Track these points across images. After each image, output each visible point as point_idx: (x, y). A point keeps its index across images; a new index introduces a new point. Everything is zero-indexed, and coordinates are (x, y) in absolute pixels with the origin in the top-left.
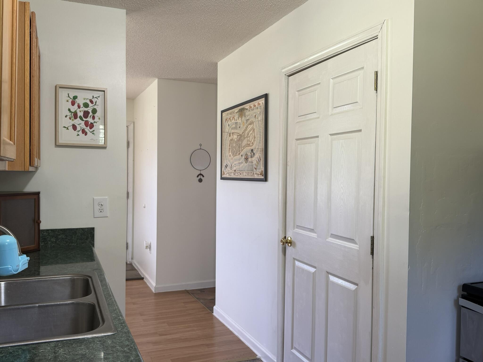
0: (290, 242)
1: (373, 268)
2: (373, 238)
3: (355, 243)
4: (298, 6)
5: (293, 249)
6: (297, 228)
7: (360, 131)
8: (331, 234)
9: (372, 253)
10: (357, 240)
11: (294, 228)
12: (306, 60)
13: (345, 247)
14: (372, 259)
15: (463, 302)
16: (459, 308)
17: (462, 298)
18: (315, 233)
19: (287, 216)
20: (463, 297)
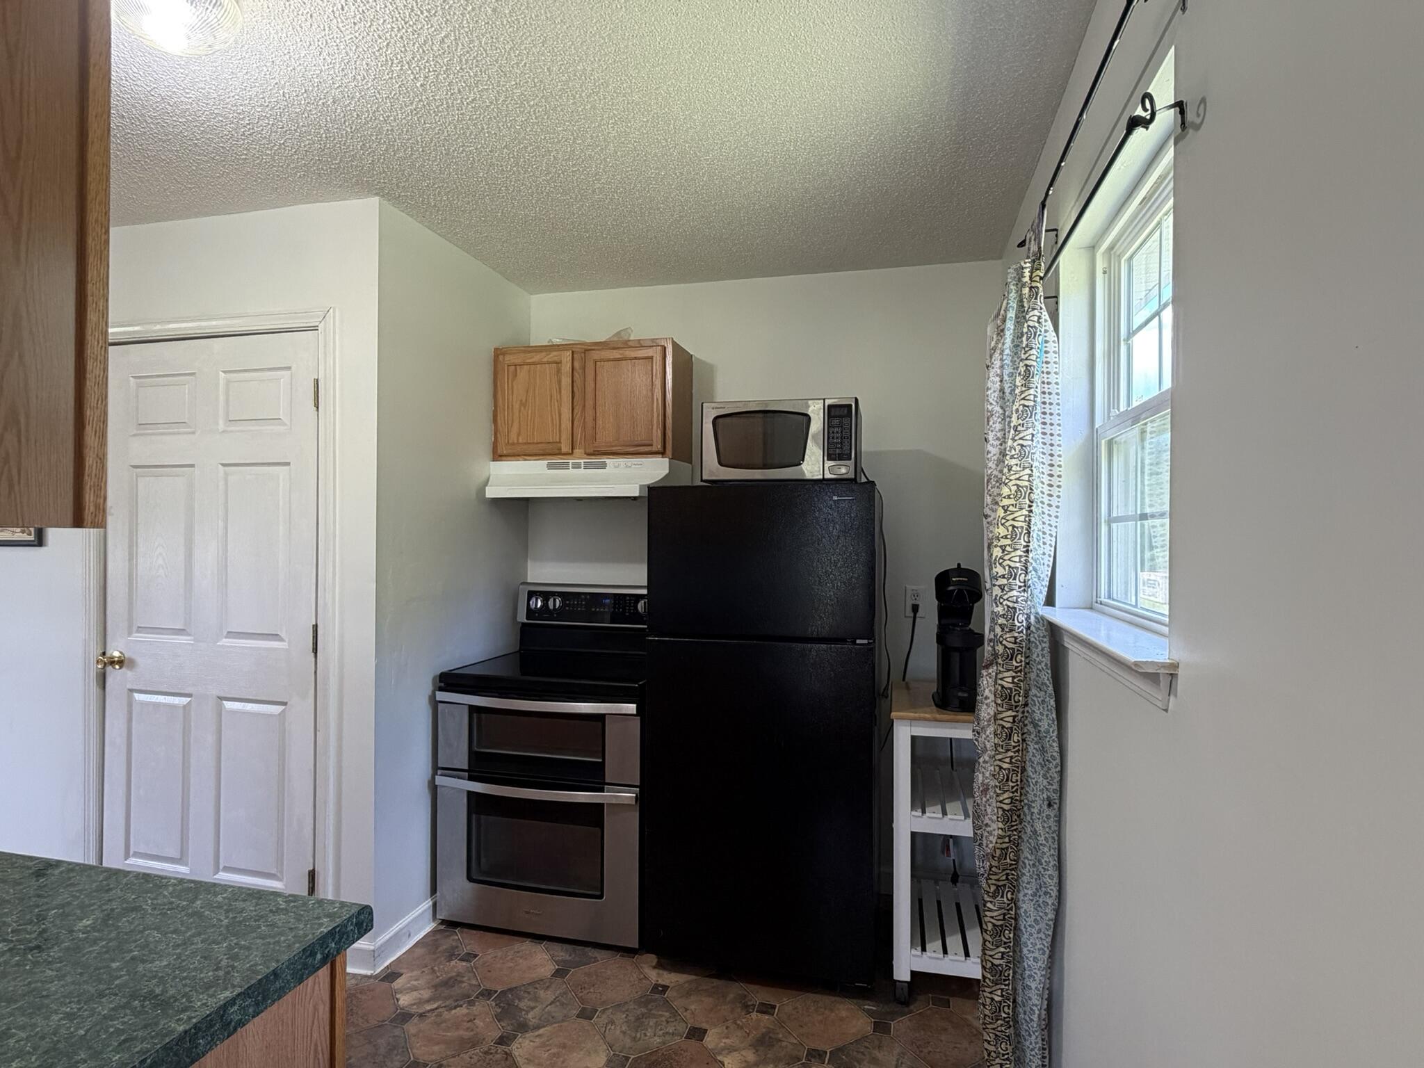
0: (121, 662)
1: (316, 672)
2: (315, 627)
3: (282, 640)
4: (134, 224)
5: (129, 673)
6: (138, 632)
7: (288, 464)
8: (229, 632)
9: (315, 650)
10: (283, 635)
11: (130, 634)
12: (158, 327)
13: (259, 649)
14: (314, 659)
15: (441, 696)
16: (435, 704)
17: (439, 690)
18: (189, 635)
19: (108, 613)
20: (441, 689)
